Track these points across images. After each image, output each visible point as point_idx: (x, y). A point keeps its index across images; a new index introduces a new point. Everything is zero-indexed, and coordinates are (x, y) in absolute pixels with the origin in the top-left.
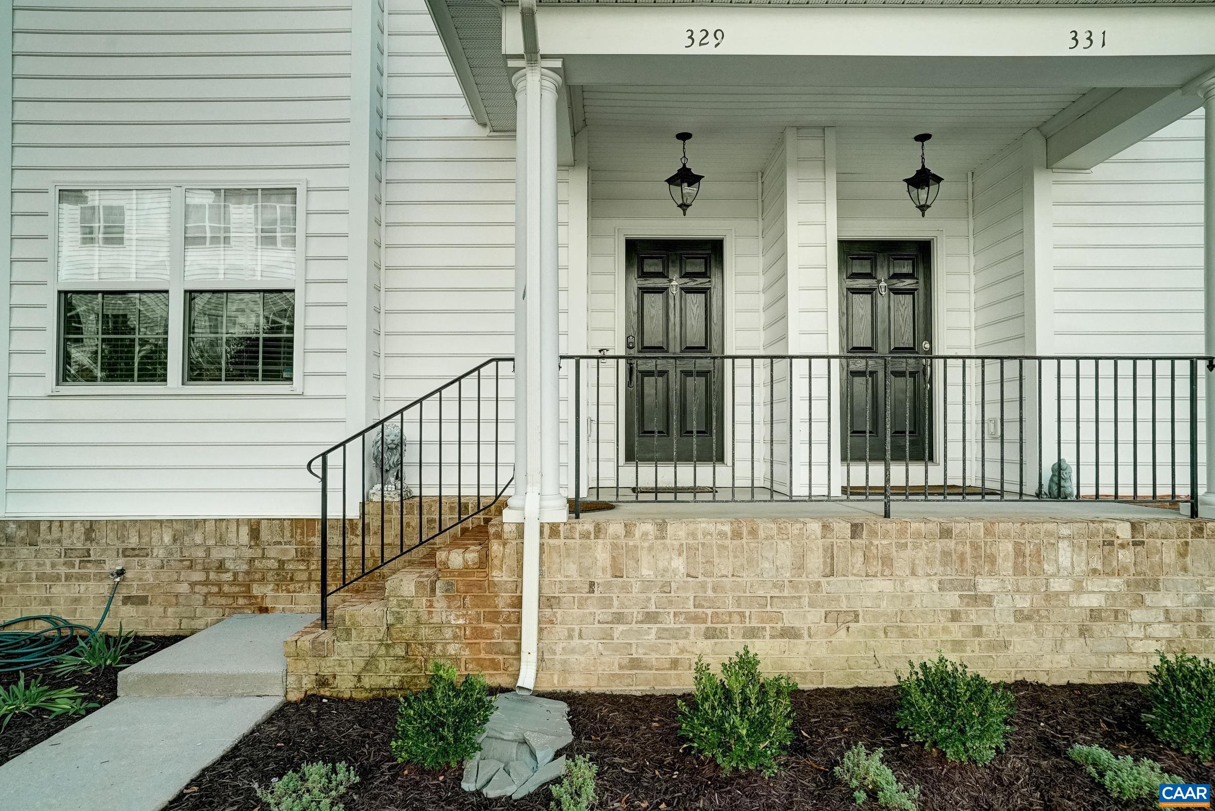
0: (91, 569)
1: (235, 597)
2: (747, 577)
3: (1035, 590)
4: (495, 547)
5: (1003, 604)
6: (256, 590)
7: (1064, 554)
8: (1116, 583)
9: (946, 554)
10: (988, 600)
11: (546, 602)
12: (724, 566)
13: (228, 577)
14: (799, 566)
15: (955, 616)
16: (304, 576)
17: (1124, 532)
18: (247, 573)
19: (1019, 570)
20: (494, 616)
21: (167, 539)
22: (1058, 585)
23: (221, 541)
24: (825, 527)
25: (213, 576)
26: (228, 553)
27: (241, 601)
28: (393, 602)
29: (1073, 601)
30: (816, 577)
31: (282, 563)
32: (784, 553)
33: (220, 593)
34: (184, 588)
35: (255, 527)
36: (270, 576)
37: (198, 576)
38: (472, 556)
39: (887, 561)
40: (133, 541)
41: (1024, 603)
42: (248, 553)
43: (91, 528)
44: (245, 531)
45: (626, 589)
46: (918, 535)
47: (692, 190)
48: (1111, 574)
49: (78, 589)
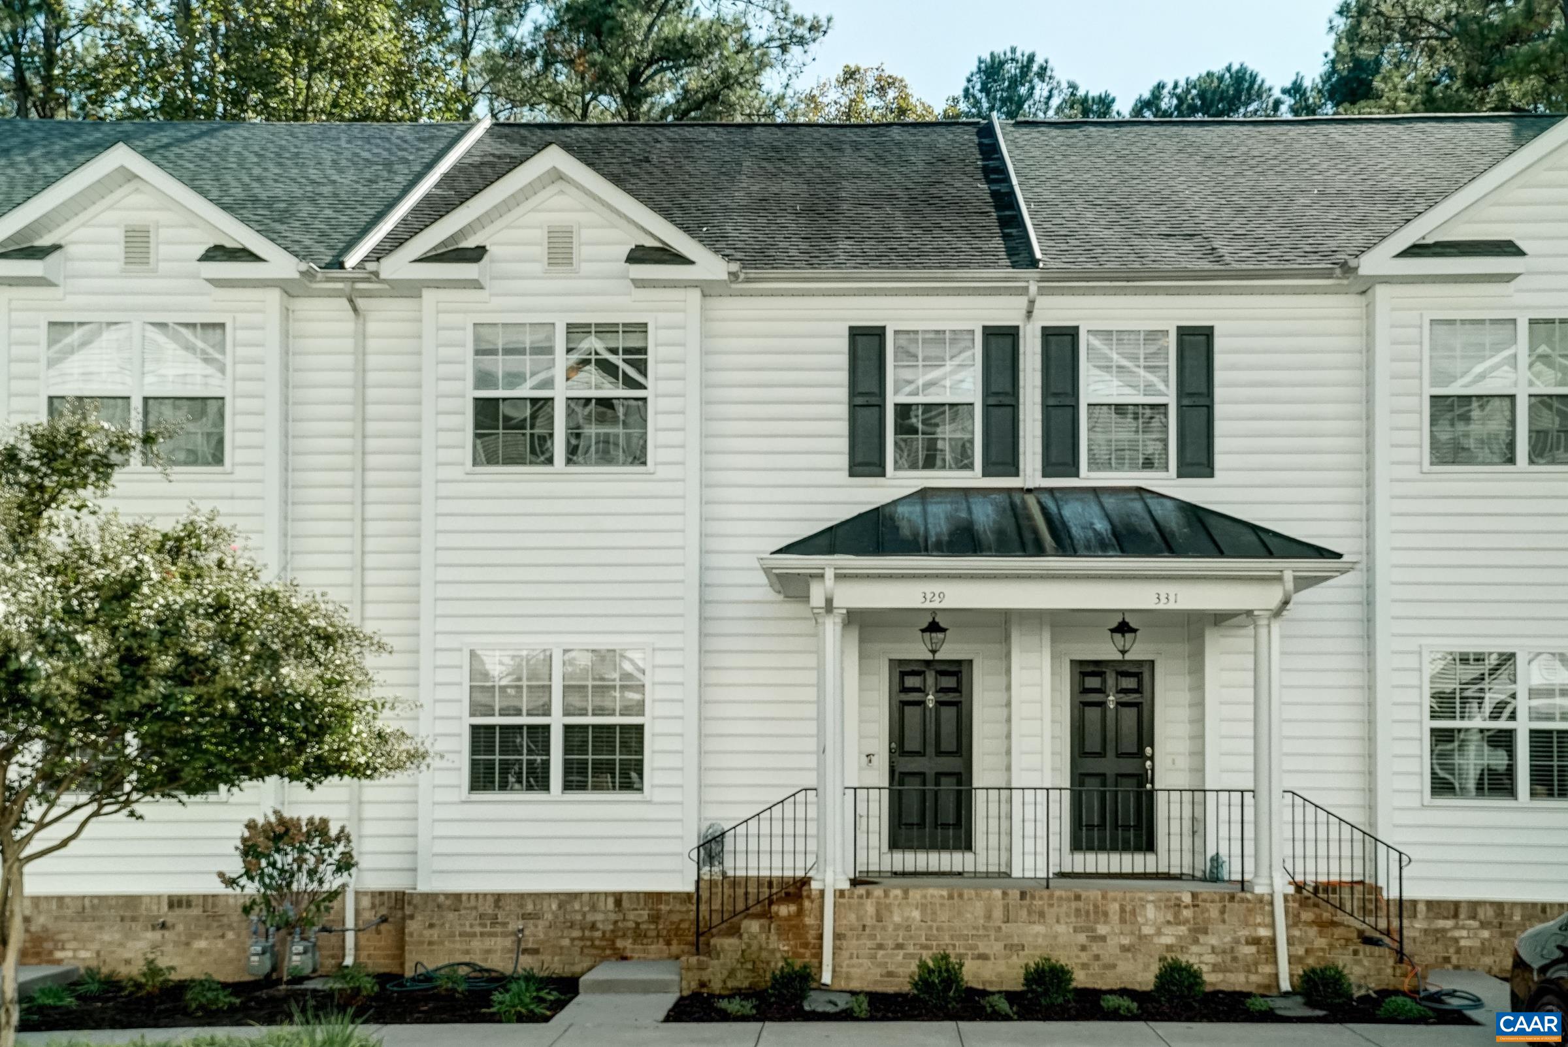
0: (499, 929)
1: (603, 949)
2: (957, 923)
3: (1132, 933)
4: (807, 903)
5: (1113, 942)
6: (620, 944)
7: (1151, 912)
8: (1183, 930)
9: (1078, 910)
10: (1103, 938)
11: (837, 936)
12: (943, 916)
13: (598, 934)
14: (989, 917)
15: (1083, 948)
16: (654, 933)
17: (1187, 899)
18: (613, 931)
19: (1123, 921)
20: (806, 945)
21: (554, 907)
22: (1147, 930)
23: (594, 908)
24: (1005, 894)
25: (587, 933)
26: (599, 917)
27: (608, 952)
28: (745, 936)
29: (1156, 940)
30: (999, 923)
31: (638, 924)
32: (979, 908)
33: (593, 946)
34: (566, 942)
35: (618, 898)
36: (629, 933)
37: (576, 933)
38: (793, 908)
39: (1042, 914)
40: (530, 908)
41: (1126, 941)
42: (613, 917)
43: (498, 898)
44: (611, 901)
45: (884, 929)
46: (1060, 898)
47: (940, 635)
48: (1179, 924)
49: (489, 943)
